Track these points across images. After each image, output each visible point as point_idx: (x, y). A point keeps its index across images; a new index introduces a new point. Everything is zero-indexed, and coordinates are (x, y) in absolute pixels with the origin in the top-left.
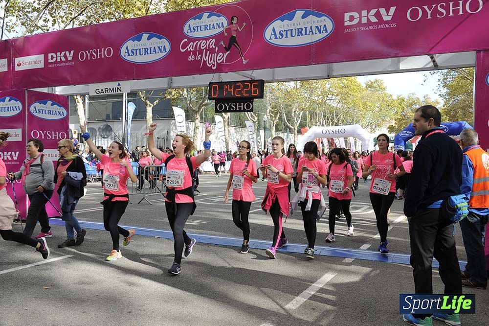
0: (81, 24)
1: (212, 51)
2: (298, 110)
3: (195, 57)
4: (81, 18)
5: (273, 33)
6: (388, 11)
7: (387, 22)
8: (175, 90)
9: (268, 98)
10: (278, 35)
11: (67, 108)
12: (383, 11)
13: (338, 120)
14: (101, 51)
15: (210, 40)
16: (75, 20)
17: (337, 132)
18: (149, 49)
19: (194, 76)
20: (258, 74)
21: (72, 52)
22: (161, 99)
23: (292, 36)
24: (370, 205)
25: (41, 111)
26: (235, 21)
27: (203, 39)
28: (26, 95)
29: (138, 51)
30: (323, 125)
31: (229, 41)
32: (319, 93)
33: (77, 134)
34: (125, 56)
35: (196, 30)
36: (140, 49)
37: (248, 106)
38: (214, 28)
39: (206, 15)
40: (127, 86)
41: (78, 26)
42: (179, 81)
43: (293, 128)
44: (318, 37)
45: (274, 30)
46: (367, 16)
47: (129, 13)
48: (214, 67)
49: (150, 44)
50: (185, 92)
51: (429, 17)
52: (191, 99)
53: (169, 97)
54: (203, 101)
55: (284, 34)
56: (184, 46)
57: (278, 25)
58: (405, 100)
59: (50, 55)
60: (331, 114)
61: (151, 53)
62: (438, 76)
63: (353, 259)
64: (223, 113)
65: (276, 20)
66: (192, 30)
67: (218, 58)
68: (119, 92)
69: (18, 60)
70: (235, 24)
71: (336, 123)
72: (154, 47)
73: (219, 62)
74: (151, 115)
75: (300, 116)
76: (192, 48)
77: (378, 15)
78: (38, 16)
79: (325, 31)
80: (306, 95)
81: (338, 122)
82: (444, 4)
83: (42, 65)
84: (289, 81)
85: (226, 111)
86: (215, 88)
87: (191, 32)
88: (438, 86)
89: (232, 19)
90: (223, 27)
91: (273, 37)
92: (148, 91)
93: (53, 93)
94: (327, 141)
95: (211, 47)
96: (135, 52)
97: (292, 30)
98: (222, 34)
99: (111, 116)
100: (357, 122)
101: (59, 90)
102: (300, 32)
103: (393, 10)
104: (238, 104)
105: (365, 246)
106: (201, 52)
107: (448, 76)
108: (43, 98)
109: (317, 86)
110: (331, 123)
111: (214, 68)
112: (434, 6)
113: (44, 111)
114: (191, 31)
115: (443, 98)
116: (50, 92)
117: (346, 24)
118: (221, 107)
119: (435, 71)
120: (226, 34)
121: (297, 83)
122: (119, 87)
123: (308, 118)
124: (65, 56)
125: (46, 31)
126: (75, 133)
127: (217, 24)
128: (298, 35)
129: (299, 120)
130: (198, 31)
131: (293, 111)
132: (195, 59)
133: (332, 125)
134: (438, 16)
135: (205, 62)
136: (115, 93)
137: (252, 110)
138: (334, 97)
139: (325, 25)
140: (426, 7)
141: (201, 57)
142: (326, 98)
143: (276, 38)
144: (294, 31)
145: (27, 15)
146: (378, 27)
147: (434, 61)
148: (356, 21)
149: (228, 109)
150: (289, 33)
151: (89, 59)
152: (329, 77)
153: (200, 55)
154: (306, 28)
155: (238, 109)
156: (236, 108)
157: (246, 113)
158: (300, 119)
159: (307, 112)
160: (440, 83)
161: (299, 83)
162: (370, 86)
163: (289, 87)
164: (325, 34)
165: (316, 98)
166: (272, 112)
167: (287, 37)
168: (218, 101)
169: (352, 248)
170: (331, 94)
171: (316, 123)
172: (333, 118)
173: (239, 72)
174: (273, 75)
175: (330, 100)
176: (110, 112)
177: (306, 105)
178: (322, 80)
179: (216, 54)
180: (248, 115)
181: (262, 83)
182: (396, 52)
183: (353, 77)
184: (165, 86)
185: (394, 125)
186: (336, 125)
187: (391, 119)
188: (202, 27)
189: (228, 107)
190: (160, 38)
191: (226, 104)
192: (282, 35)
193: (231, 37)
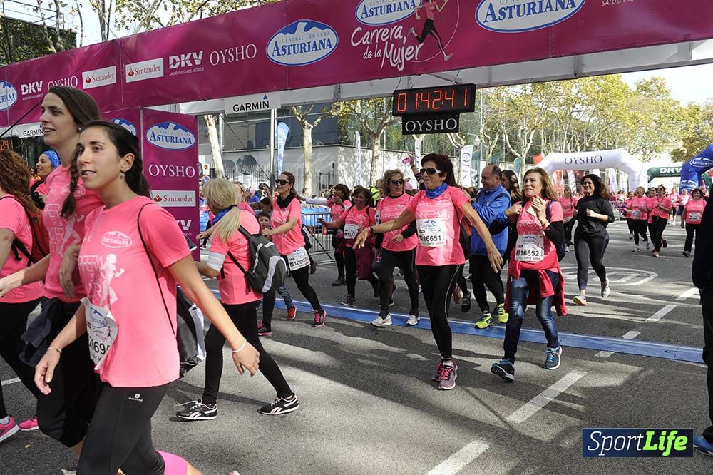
0: (212, 11)
1: (398, 43)
2: (527, 128)
3: (373, 53)
5: (489, 13)
8: (345, 104)
9: (481, 112)
10: (497, 15)
11: (195, 133)
13: (591, 144)
14: (240, 51)
15: (394, 28)
16: (204, 7)
17: (589, 161)
18: (307, 45)
19: (372, 81)
20: (465, 76)
21: (201, 53)
22: (324, 118)
23: (519, 15)
24: (639, 273)
25: (161, 137)
27: (384, 26)
28: (142, 115)
29: (292, 49)
30: (566, 151)
31: (423, 27)
33: (208, 170)
34: (273, 56)
35: (375, 14)
36: (294, 45)
37: (451, 124)
38: (401, 10)
40: (276, 99)
41: (208, 16)
42: (349, 89)
43: (519, 155)
44: (560, 14)
45: (491, 7)
48: (400, 67)
49: (309, 37)
50: (359, 104)
52: (367, 116)
53: (335, 114)
54: (385, 119)
55: (507, 12)
56: (357, 39)
58: (702, 110)
59: (171, 59)
60: (579, 133)
61: (309, 51)
63: (612, 353)
64: (414, 136)
66: (369, 13)
67: (408, 53)
68: (266, 108)
69: (129, 68)
70: (433, 1)
71: (587, 147)
72: (315, 42)
73: (408, 59)
74: (311, 141)
75: (531, 138)
76: (369, 41)
78: (154, 4)
79: (571, 6)
80: (540, 105)
81: (591, 146)
83: (161, 74)
84: (514, 83)
85: (418, 132)
86: (403, 98)
87: (367, 16)
90: (414, 7)
91: (490, 18)
92: (305, 106)
93: (177, 112)
94: (573, 175)
95: (396, 38)
96: (287, 49)
97: (518, 6)
98: (413, 16)
99: (254, 142)
100: (621, 145)
101: (184, 108)
102: (531, 9)
104: (436, 121)
105: (631, 334)
106: (381, 45)
108: (163, 119)
109: (557, 90)
110: (579, 148)
111: (401, 69)
113: (165, 138)
114: (367, 14)
116: (171, 111)
118: (410, 126)
120: (418, 18)
121: (527, 87)
122: (266, 101)
123: (543, 140)
124: (192, 59)
125: (166, 25)
126: (206, 167)
127: (405, 3)
128: (529, 13)
129: (529, 145)
130: (377, 14)
131: (520, 130)
132: (374, 56)
133: (581, 150)
135: (387, 60)
136: (259, 109)
137: (457, 130)
138: (585, 107)
141: (382, 54)
142: (571, 108)
143: (494, 19)
144: (521, 7)
149: (421, 129)
150: (514, 11)
151: (224, 62)
152: (576, 76)
153: (380, 51)
154: (540, 2)
155: (436, 129)
156: (433, 127)
157: (448, 134)
158: (531, 142)
159: (542, 132)
161: (529, 87)
162: (643, 88)
163: (514, 93)
164: (570, 10)
165: (556, 110)
166: (488, 133)
167: (511, 17)
168: (407, 117)
169: (609, 336)
170: (579, 103)
171: (556, 147)
172: (583, 139)
173: (438, 74)
174: (490, 75)
175: (578, 111)
176: (253, 137)
177: (540, 120)
178: (565, 81)
179: (403, 48)
180: (452, 137)
181: (472, 88)
182: (686, 33)
183: (616, 75)
184: (330, 97)
185: (682, 149)
186: (587, 151)
187: (678, 139)
188: (383, 8)
189: (421, 126)
190: (322, 28)
191: (418, 122)
192: (504, 15)
193: (426, 22)
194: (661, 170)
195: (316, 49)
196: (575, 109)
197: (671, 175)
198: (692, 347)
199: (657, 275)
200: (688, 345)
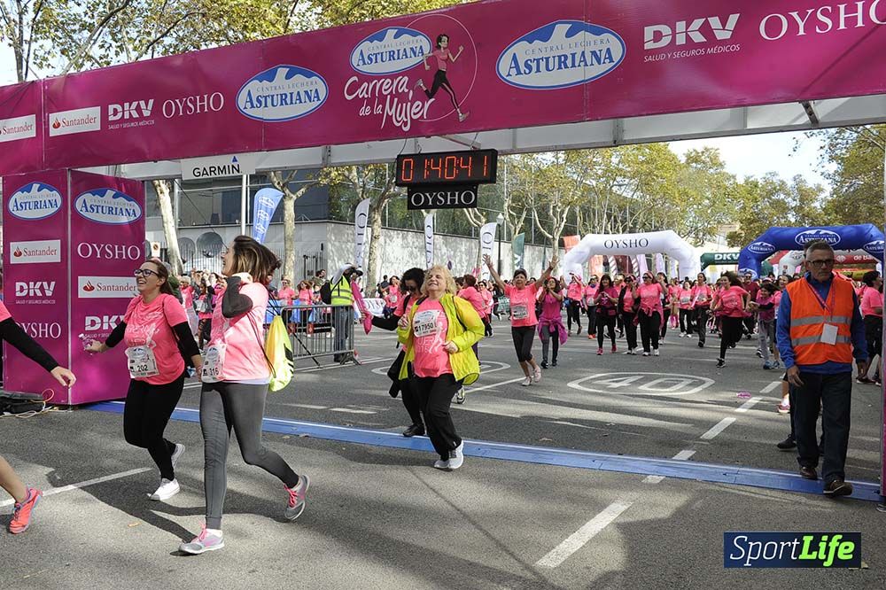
0: (166, 51)
1: (402, 98)
2: (560, 204)
3: (372, 109)
4: (167, 41)
5: (513, 65)
6: (724, 23)
7: (723, 42)
8: (337, 171)
9: (505, 183)
10: (522, 68)
11: (141, 203)
12: (715, 22)
13: (635, 224)
14: (202, 100)
15: (398, 79)
16: (156, 45)
17: (633, 245)
18: (289, 96)
19: (370, 143)
20: (485, 140)
21: (151, 102)
22: (311, 187)
23: (548, 69)
25: (95, 208)
26: (444, 44)
27: (385, 76)
28: (69, 179)
29: (269, 100)
30: (606, 232)
31: (433, 79)
32: (600, 172)
33: (159, 251)
34: (245, 108)
35: (374, 60)
36: (272, 96)
38: (407, 57)
39: (391, 32)
40: (249, 163)
41: (161, 56)
42: (344, 153)
43: (551, 237)
44: (596, 70)
45: (515, 58)
46: (686, 32)
47: (254, 30)
48: (405, 126)
49: (291, 85)
50: (354, 172)
51: (801, 32)
52: (364, 185)
53: (325, 182)
54: (387, 190)
55: (534, 65)
56: (352, 90)
57: (522, 50)
58: (760, 186)
59: (111, 108)
60: (620, 211)
61: (292, 103)
62: (819, 139)
63: (662, 478)
64: (423, 211)
65: (519, 41)
66: (366, 60)
67: (414, 110)
68: (236, 174)
69: (54, 117)
70: (444, 48)
71: (631, 228)
72: (298, 92)
73: (415, 117)
74: (293, 214)
75: (565, 216)
76: (367, 93)
77: (706, 30)
78: (90, 38)
79: (608, 60)
80: (575, 176)
81: (635, 227)
82: (829, 8)
83: (97, 127)
84: (544, 151)
85: (427, 207)
86: (408, 164)
87: (364, 64)
88: (820, 158)
89: (439, 40)
90: (423, 54)
91: (514, 71)
92: (286, 172)
93: (117, 176)
94: (614, 262)
95: (400, 91)
96: (263, 100)
97: (547, 59)
98: (420, 66)
99: (220, 216)
100: (669, 226)
101: (129, 171)
102: (562, 62)
103: (733, 20)
105: (685, 454)
106: (382, 99)
107: (839, 141)
108: (99, 185)
109: (595, 160)
110: (620, 228)
111: (406, 129)
112: (810, 11)
113: (100, 209)
114: (364, 62)
115: (830, 181)
116: (110, 175)
117: (648, 46)
118: (418, 199)
119: (815, 131)
120: (427, 67)
121: (559, 155)
122: (235, 164)
123: (578, 218)
124: (138, 109)
125: (105, 66)
126: (156, 247)
127: (412, 49)
128: (560, 68)
129: (563, 224)
130: (376, 62)
131: (551, 207)
132: (372, 112)
133: (623, 232)
134: (818, 30)
135: (389, 118)
136: (227, 175)
138: (627, 180)
139: (608, 49)
140: (795, 15)
141: (383, 110)
142: (611, 183)
143: (519, 73)
144: (551, 60)
145: (71, 37)
146: (706, 51)
147: (811, 114)
148: (665, 41)
150: (543, 64)
151: (181, 114)
152: (616, 144)
153: (381, 106)
154: (573, 55)
156: (446, 201)
157: (465, 209)
158: (565, 220)
159: (578, 209)
160: (823, 152)
161: (562, 156)
162: (693, 158)
164: (607, 66)
165: (594, 183)
166: (513, 209)
167: (538, 70)
169: (660, 457)
170: (621, 175)
171: (594, 228)
172: (626, 218)
173: (452, 136)
174: (514, 141)
175: (620, 186)
176: (218, 209)
177: (574, 195)
178: (603, 149)
179: (409, 104)
180: (469, 214)
181: (493, 155)
182: (739, 96)
183: (662, 144)
184: (318, 161)
185: (740, 231)
186: (630, 232)
187: (734, 220)
188: (384, 54)
189: (430, 200)
190: (309, 76)
191: (427, 194)
192: (530, 69)
193: (437, 73)
194: (716, 256)
195: (301, 102)
196: (615, 183)
197: (727, 262)
198: (755, 468)
199: (713, 382)
200: (750, 466)
